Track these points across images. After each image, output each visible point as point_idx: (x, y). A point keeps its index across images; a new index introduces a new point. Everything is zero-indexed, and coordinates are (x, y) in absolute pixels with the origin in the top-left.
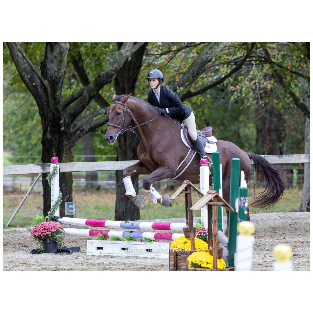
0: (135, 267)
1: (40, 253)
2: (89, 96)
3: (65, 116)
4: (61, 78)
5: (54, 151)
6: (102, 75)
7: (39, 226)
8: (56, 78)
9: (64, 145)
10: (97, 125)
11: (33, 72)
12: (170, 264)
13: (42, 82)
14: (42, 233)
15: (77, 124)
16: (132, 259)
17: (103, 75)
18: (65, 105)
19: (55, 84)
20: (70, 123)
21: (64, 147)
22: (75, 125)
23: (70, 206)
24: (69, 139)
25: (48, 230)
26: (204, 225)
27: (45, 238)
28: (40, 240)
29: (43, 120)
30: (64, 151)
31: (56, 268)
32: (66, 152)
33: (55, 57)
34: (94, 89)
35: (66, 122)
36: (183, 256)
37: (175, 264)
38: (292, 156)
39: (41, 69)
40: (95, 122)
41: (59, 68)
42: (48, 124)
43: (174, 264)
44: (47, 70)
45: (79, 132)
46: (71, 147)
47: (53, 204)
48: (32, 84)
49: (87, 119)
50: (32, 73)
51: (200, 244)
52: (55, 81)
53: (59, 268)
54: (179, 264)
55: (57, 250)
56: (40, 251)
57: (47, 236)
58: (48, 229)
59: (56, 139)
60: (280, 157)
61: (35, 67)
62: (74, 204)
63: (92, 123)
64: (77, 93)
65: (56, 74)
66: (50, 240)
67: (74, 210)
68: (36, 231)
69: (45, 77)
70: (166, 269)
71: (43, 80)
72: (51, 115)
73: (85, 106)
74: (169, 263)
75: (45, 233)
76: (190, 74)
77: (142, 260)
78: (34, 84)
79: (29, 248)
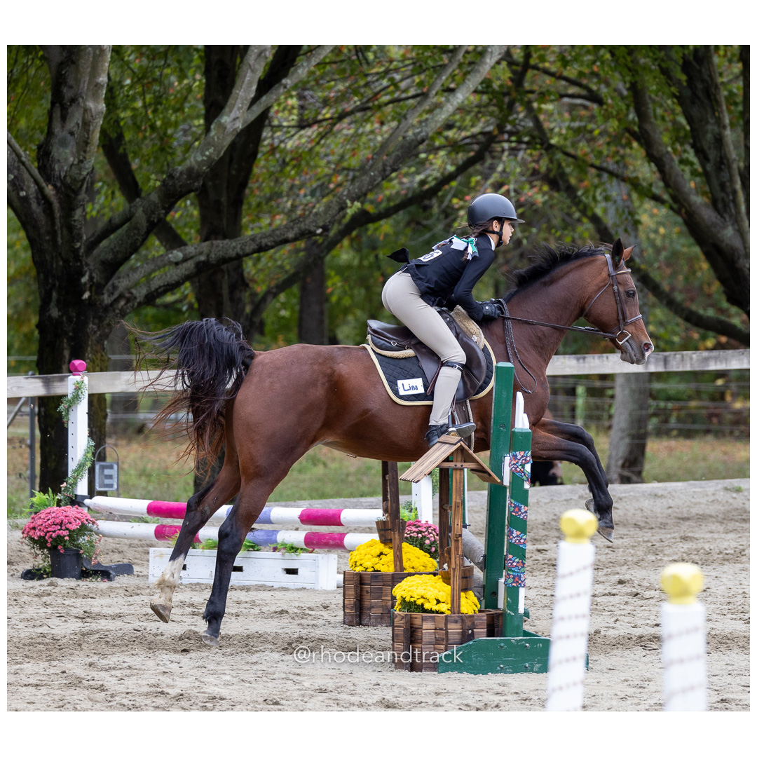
0: (265, 609)
1: (43, 578)
2: (148, 221)
3: (92, 267)
4: (84, 179)
5: (65, 345)
6: (178, 174)
7: (40, 518)
8: (74, 180)
9: (88, 331)
10: (164, 286)
11: (22, 167)
12: (346, 602)
13: (41, 190)
14: (48, 532)
15: (119, 285)
16: (255, 593)
17: (181, 173)
18: (92, 241)
19: (71, 193)
20: (103, 282)
21: (89, 337)
22: (115, 287)
23: (107, 472)
24: (101, 319)
25: (61, 526)
26: (419, 513)
27: (54, 544)
28: (43, 548)
29: (42, 276)
30: (88, 346)
31: (85, 612)
32: (92, 348)
33: (72, 134)
34: (160, 205)
35: (95, 280)
36: (376, 585)
37: (358, 602)
38: (607, 358)
39: (39, 159)
40: (159, 279)
41: (81, 158)
42: (54, 286)
43: (355, 603)
44: (52, 161)
45: (122, 303)
46: (106, 336)
47: (72, 466)
48: (18, 194)
49: (141, 273)
50: (18, 169)
51: (414, 556)
52: (70, 187)
53: (90, 613)
54: (366, 604)
55: (82, 571)
56: (42, 574)
57: (60, 539)
58: (61, 524)
59: (70, 320)
60: (581, 361)
61: (26, 154)
62: (115, 467)
63: (151, 283)
64: (119, 215)
65: (75, 171)
66: (66, 548)
67: (116, 480)
68: (34, 528)
69: (48, 179)
70: (334, 614)
71: (44, 184)
72: (61, 263)
73: (139, 244)
74: (344, 600)
75: (54, 532)
76: (376, 172)
77: (277, 593)
78: (23, 194)
79: (16, 567)
